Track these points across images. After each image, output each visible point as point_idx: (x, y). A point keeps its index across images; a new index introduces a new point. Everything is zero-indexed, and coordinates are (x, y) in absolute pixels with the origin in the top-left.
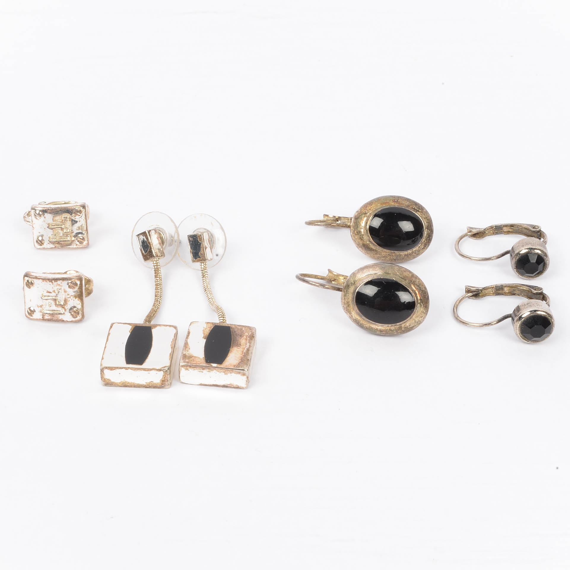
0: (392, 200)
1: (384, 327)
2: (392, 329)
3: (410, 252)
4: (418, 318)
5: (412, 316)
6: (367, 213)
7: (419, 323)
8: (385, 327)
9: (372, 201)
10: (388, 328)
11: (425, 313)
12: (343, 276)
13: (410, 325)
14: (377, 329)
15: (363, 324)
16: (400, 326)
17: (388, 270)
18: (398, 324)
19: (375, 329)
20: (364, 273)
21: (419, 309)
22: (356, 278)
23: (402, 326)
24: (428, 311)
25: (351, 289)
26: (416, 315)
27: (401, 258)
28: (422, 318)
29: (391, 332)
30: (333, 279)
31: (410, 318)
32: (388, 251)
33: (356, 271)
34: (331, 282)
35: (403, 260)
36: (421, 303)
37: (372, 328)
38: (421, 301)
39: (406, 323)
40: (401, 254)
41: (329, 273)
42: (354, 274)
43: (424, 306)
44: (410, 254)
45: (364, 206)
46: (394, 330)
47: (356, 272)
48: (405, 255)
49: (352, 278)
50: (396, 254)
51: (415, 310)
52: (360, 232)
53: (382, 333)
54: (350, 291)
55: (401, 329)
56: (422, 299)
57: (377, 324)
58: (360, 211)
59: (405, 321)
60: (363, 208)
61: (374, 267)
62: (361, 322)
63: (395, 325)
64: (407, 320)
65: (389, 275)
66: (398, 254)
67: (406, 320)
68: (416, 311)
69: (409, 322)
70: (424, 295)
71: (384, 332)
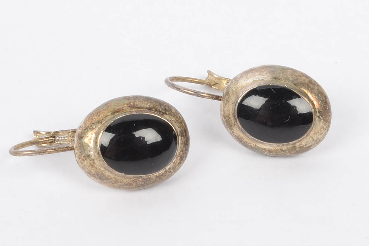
0: (127, 105)
1: (273, 147)
2: (284, 149)
3: (162, 172)
4: (317, 135)
5: (309, 133)
6: (95, 128)
7: (318, 142)
8: (275, 146)
9: (97, 109)
10: (279, 148)
11: (325, 129)
12: (226, 79)
13: (307, 144)
14: (265, 149)
15: (247, 142)
16: (294, 145)
17: (279, 74)
18: (291, 143)
19: (262, 149)
20: (248, 78)
21: (317, 124)
22: (238, 84)
23: (297, 145)
24: (330, 126)
25: (232, 99)
26: (314, 131)
27: (151, 182)
28: (322, 135)
29: (282, 152)
30: (214, 83)
31: (307, 136)
32: (132, 176)
33: (238, 75)
34: (211, 87)
35: (154, 184)
36: (321, 117)
37: (259, 148)
38: (320, 114)
39: (301, 142)
40: (151, 177)
41: (209, 75)
42: (236, 79)
43: (324, 119)
44: (163, 174)
45: (89, 118)
46: (286, 150)
47: (239, 77)
48: (157, 177)
49: (233, 84)
50: (143, 178)
51: (312, 126)
52: (89, 156)
53: (271, 153)
54: (231, 100)
55: (296, 149)
56: (321, 111)
57: (265, 142)
58: (84, 126)
59: (299, 139)
60: (89, 121)
61: (262, 71)
62: (245, 140)
63: (287, 145)
64: (303, 138)
65: (280, 81)
66: (147, 177)
67: (301, 138)
68: (314, 126)
69: (306, 141)
70: (324, 107)
71: (273, 153)
